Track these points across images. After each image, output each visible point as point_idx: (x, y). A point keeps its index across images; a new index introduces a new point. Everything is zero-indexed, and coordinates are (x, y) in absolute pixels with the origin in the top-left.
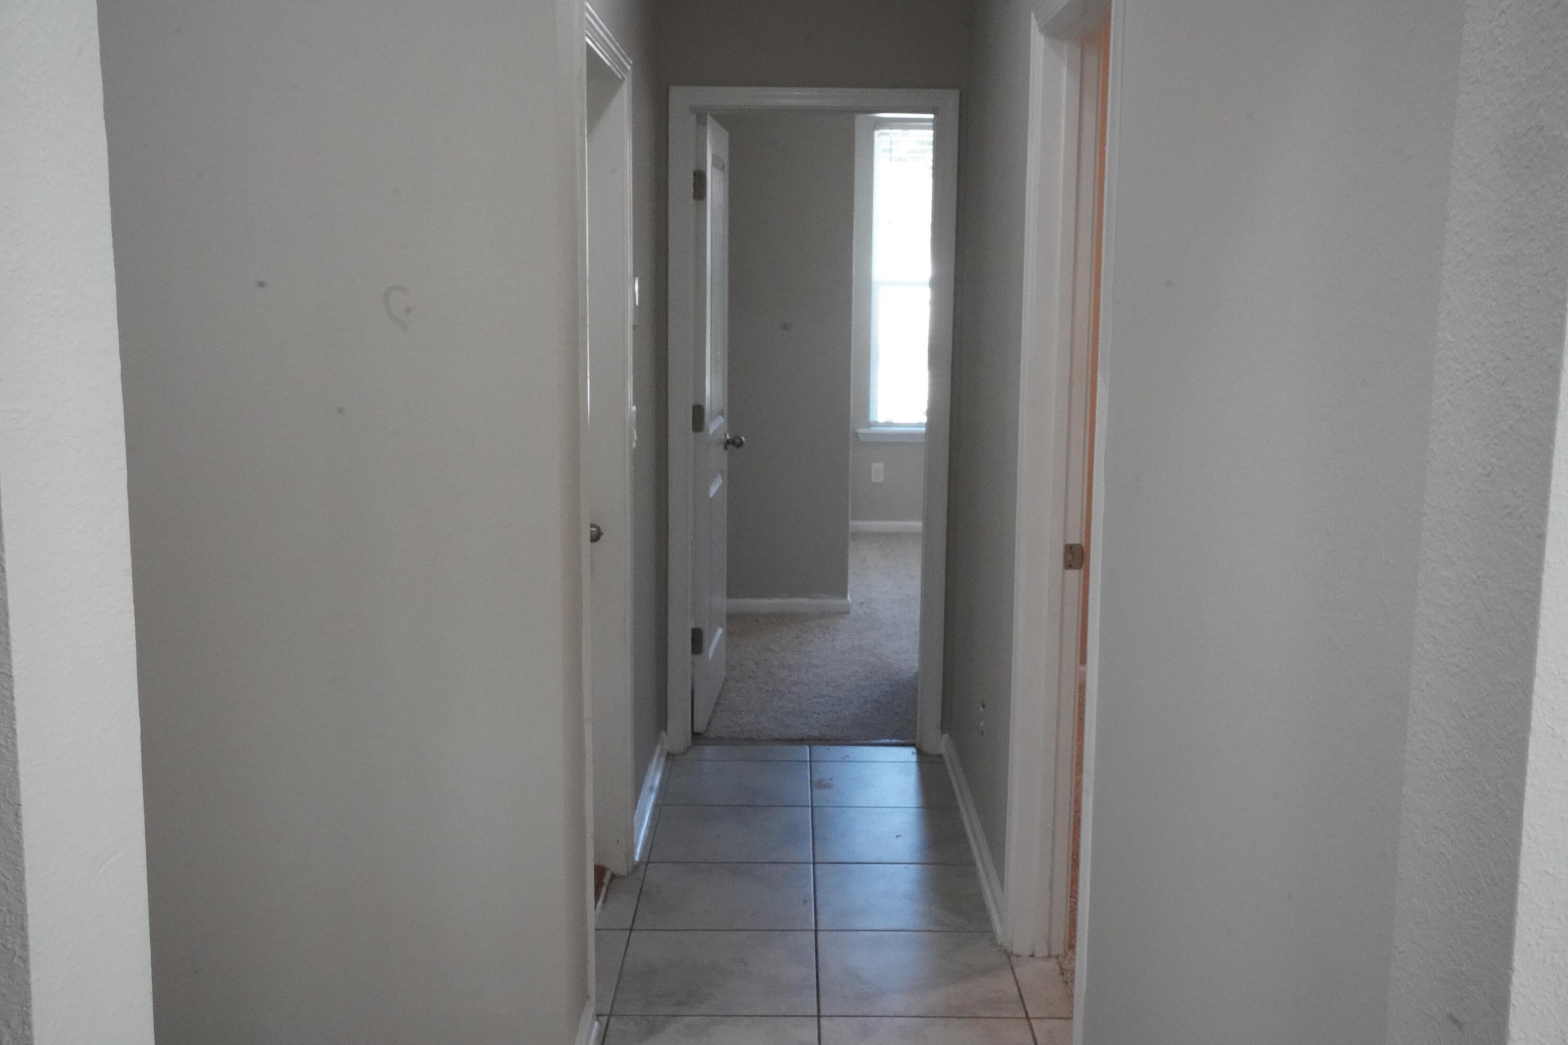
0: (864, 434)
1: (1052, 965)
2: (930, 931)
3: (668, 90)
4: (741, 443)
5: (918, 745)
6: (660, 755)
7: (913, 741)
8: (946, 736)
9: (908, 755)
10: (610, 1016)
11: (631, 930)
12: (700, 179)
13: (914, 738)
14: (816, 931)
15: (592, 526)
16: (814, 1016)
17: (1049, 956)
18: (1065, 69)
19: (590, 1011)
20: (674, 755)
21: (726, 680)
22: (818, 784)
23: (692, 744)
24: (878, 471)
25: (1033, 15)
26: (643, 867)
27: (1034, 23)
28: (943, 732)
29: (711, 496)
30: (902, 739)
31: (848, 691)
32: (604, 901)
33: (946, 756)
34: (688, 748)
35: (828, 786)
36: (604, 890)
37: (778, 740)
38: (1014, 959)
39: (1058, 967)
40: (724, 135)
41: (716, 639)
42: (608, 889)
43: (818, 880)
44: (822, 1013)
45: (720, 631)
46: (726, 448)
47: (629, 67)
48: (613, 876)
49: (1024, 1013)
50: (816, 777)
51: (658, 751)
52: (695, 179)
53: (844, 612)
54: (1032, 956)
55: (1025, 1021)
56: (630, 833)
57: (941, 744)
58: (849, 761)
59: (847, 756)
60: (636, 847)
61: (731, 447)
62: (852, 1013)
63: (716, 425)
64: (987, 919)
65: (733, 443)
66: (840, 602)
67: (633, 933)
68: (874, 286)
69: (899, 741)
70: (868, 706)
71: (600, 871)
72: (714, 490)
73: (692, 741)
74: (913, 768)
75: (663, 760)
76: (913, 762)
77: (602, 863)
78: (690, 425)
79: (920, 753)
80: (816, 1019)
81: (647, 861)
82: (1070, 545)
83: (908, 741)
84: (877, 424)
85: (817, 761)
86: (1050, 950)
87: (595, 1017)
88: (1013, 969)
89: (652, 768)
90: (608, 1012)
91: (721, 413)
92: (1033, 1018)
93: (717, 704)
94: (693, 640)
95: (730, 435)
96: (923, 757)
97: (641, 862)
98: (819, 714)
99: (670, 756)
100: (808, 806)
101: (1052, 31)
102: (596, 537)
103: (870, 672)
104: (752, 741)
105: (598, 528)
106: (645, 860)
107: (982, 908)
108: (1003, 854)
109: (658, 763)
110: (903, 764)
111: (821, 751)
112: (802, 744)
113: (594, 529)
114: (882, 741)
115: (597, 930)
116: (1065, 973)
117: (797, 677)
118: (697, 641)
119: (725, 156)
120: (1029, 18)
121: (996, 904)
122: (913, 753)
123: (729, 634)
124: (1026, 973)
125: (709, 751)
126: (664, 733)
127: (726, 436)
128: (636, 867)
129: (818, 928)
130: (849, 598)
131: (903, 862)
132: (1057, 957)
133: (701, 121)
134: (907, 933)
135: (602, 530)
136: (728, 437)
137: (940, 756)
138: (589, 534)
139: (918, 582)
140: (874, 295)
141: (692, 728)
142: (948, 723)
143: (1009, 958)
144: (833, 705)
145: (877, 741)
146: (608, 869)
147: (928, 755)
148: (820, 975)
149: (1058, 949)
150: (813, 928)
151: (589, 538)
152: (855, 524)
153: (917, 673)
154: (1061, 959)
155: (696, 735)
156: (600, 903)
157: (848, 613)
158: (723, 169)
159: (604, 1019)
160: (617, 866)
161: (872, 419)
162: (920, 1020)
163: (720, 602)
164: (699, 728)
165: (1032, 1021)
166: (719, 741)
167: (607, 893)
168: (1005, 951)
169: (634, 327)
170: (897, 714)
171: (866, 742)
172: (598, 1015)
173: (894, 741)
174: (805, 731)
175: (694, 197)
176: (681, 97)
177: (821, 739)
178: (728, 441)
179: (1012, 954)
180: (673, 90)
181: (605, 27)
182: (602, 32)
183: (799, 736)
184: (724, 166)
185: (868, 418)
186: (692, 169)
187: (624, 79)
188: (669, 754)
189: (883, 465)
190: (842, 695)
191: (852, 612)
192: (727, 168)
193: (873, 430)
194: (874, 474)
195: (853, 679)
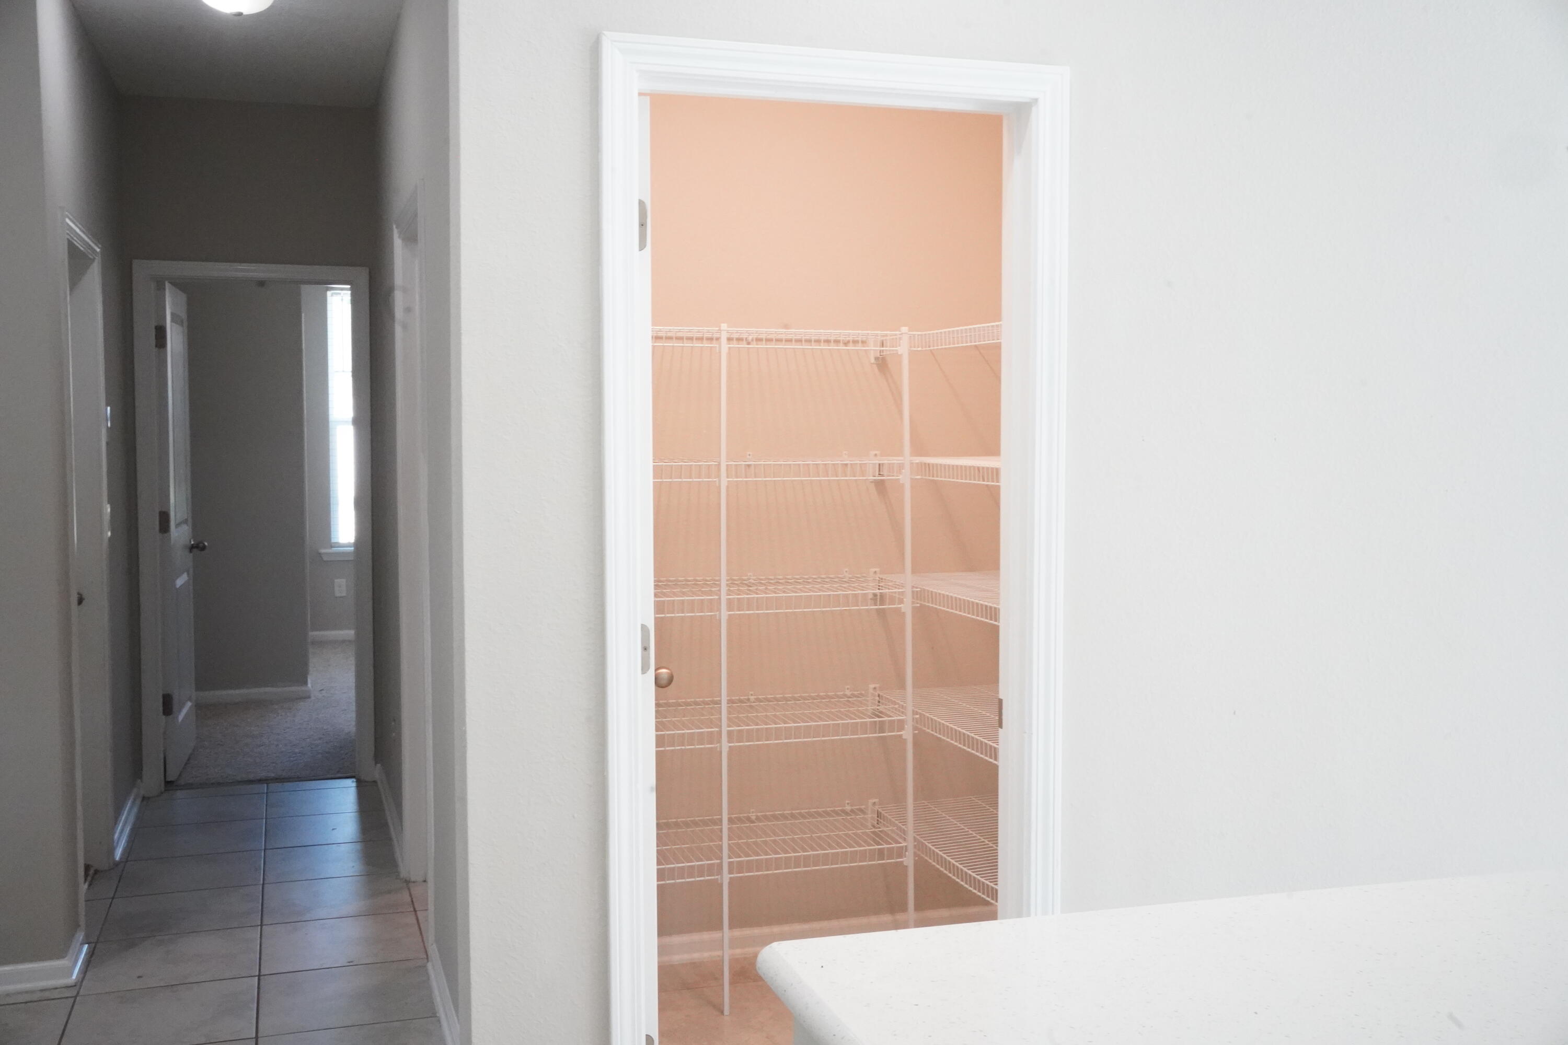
0: (327, 554)
2: (352, 876)
3: (131, 264)
4: (204, 548)
5: (357, 777)
6: (135, 799)
7: (353, 774)
8: (379, 765)
9: (350, 784)
10: (97, 941)
11: (113, 898)
12: (160, 333)
13: (355, 772)
14: (263, 884)
16: (256, 926)
20: (149, 798)
22: (272, 806)
23: (165, 790)
24: (340, 587)
25: (394, 226)
26: (122, 864)
27: (395, 231)
28: (376, 763)
29: (178, 587)
30: (345, 773)
31: (303, 748)
32: (93, 882)
33: (378, 780)
34: (161, 793)
35: (280, 806)
36: (92, 876)
37: (241, 782)
38: (410, 884)
40: (182, 298)
41: (185, 708)
42: (95, 876)
43: (268, 858)
44: (265, 923)
45: (189, 702)
46: (191, 551)
47: (98, 250)
48: (96, 872)
49: (412, 910)
50: (271, 802)
51: (133, 794)
52: (156, 332)
53: (306, 697)
55: (413, 913)
56: (112, 846)
57: (375, 772)
58: (299, 790)
59: (298, 788)
60: (117, 853)
61: (195, 550)
62: (288, 921)
63: (180, 534)
64: (395, 866)
65: (196, 547)
66: (303, 688)
67: (115, 900)
68: (331, 425)
69: (343, 775)
71: (87, 868)
72: (179, 582)
73: (164, 787)
75: (138, 802)
76: (354, 789)
77: (88, 863)
78: (157, 527)
79: (359, 781)
80: (259, 927)
81: (125, 861)
83: (349, 774)
84: (338, 545)
85: (271, 792)
88: (410, 889)
90: (95, 940)
91: (185, 522)
92: (418, 911)
93: (187, 763)
94: (164, 703)
95: (194, 541)
96: (360, 784)
97: (120, 862)
98: (277, 764)
100: (263, 819)
102: (80, 601)
104: (218, 784)
105: (82, 595)
107: (394, 860)
109: (134, 804)
110: (345, 790)
111: (274, 786)
112: (260, 783)
114: (330, 776)
117: (260, 743)
118: (168, 705)
119: (183, 314)
121: (401, 853)
122: (354, 783)
124: (418, 891)
125: (179, 794)
126: (139, 781)
127: (190, 542)
128: (117, 864)
129: (266, 882)
130: (309, 685)
133: (160, 287)
134: (334, 879)
135: (84, 598)
136: (192, 543)
137: (375, 782)
140: (331, 432)
141: (165, 778)
142: (379, 757)
143: (407, 884)
144: (290, 757)
146: (95, 867)
147: (365, 782)
148: (265, 906)
150: (261, 883)
152: (315, 635)
155: (168, 783)
156: (88, 883)
157: (309, 697)
158: (181, 324)
159: (92, 945)
160: (102, 864)
161: (333, 540)
164: (171, 778)
165: (417, 913)
166: (189, 786)
168: (405, 880)
169: (107, 443)
170: (343, 759)
172: (87, 943)
173: (339, 776)
174: (263, 774)
175: (156, 346)
176: (143, 270)
177: (277, 779)
178: (193, 545)
179: (409, 882)
180: (136, 264)
181: (80, 226)
182: (78, 230)
183: (259, 778)
184: (182, 322)
185: (330, 539)
186: (153, 324)
187: (94, 259)
188: (144, 798)
189: (344, 580)
190: (297, 750)
191: (312, 695)
192: (185, 324)
193: (334, 550)
194: (336, 589)
195: (308, 740)
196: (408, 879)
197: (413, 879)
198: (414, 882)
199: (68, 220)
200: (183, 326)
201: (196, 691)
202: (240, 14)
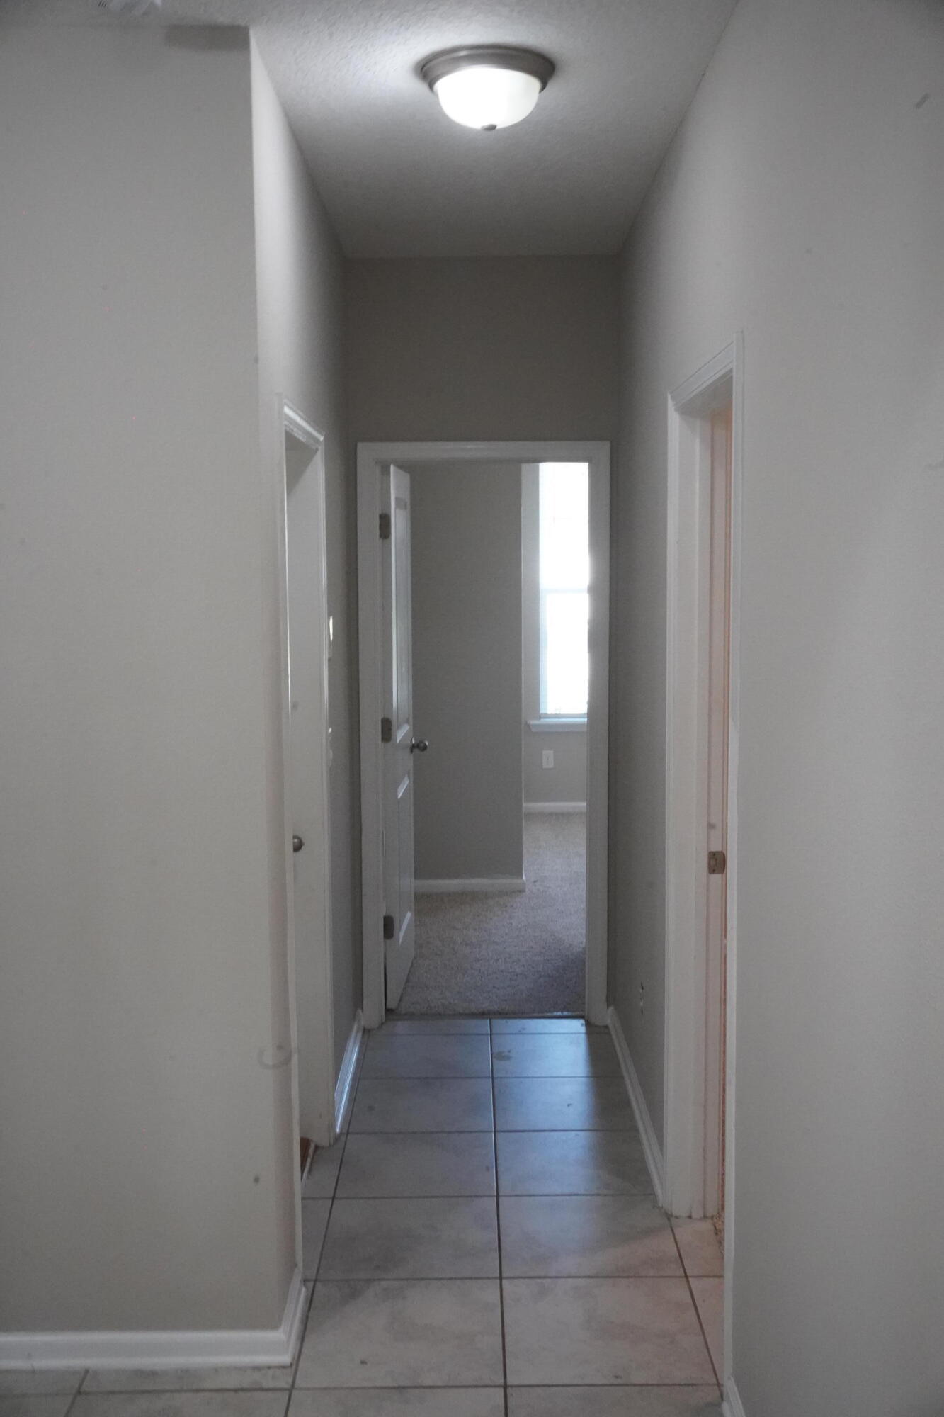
0: (536, 725)
1: (707, 1226)
2: (598, 1195)
3: (356, 445)
4: (425, 748)
5: (586, 1018)
6: (357, 1032)
7: (581, 1013)
8: (611, 1009)
9: (577, 1026)
10: (316, 1281)
11: (333, 1198)
12: (385, 521)
13: (583, 1011)
14: (498, 1196)
15: (295, 837)
16: (496, 1278)
17: (705, 1217)
18: (698, 441)
19: (297, 1278)
20: (369, 1031)
21: (415, 958)
22: (497, 1056)
23: (386, 1020)
24: (548, 758)
25: (669, 396)
26: (343, 1138)
27: (670, 404)
28: (608, 1006)
29: (399, 796)
30: (574, 1011)
31: (524, 966)
32: (310, 1172)
33: (611, 1027)
34: (382, 1024)
35: (508, 1058)
36: (309, 1160)
37: (462, 1014)
38: (672, 1219)
39: (713, 1228)
40: (406, 478)
41: (406, 922)
42: (313, 1159)
43: (498, 1146)
44: (504, 1275)
45: (409, 915)
46: (412, 752)
47: (321, 438)
48: (317, 1147)
49: (683, 1272)
50: (496, 1050)
51: (355, 1027)
52: (381, 521)
53: (521, 891)
54: (690, 1217)
55: (684, 1279)
56: (332, 1105)
57: (607, 1016)
58: (525, 1034)
59: (524, 1029)
60: (337, 1120)
61: (416, 751)
62: (532, 1274)
63: (402, 733)
64: (649, 1183)
65: (418, 747)
66: (516, 880)
67: (335, 1201)
68: (542, 595)
69: (570, 1014)
70: (542, 980)
71: (305, 1143)
72: (401, 791)
73: (386, 1016)
74: (582, 1039)
75: (360, 1035)
76: (582, 1033)
77: (308, 1136)
78: (379, 737)
79: (588, 1025)
80: (498, 1281)
81: (347, 1132)
82: (712, 852)
83: (577, 1013)
84: (547, 716)
85: (497, 1034)
86: (704, 1212)
87: (303, 1283)
88: (672, 1231)
89: (351, 1043)
90: (314, 1278)
91: (407, 722)
92: (691, 1277)
93: (408, 981)
94: (385, 925)
95: (415, 740)
96: (591, 1028)
97: (341, 1133)
98: (498, 989)
99: (366, 1032)
100: (489, 1077)
101: (687, 411)
102: (298, 848)
103: (544, 948)
104: (440, 1016)
105: (300, 840)
106: (345, 1131)
107: (645, 1171)
108: (662, 1118)
109: (355, 1038)
110: (573, 1036)
111: (501, 1024)
112: (483, 1018)
113: (296, 840)
114: (555, 1014)
115: (303, 1199)
116: (719, 1233)
117: (479, 954)
118: (389, 927)
119: (406, 497)
120: (666, 399)
121: (657, 1168)
122: (582, 1025)
123: (418, 913)
124: (686, 1233)
125: (401, 1027)
126: (360, 1011)
127: (411, 741)
128: (337, 1139)
129: (500, 1194)
130: (524, 877)
131: (573, 1128)
132: (712, 1218)
133: (385, 471)
134: (579, 1197)
135: (303, 840)
136: (413, 742)
137: (607, 1027)
138: (292, 845)
139: (584, 860)
140: (542, 601)
141: (385, 1004)
142: (612, 997)
143: (669, 1219)
144: (510, 980)
145: (549, 1014)
146: (312, 1141)
147: (596, 1026)
148: (502, 1238)
149: (712, 1210)
150: (495, 1194)
151: (292, 850)
152: (528, 806)
153: (584, 948)
154: (715, 1220)
155: (388, 1011)
156: (305, 1174)
157: (524, 891)
159: (311, 1285)
160: (320, 1138)
161: (542, 711)
162: (592, 1280)
163: (408, 884)
164: (392, 1005)
165: (690, 1279)
166: (410, 1016)
167: (311, 1165)
168: (666, 1213)
169: (329, 659)
170: (568, 987)
171: (540, 1015)
172: (305, 1281)
173: (565, 1013)
174: (486, 1006)
175: (381, 536)
176: (367, 453)
177: (500, 1013)
178: (413, 745)
179: (672, 1216)
180: (360, 445)
181: (301, 413)
182: (298, 419)
183: (481, 1010)
184: (406, 506)
185: (539, 711)
186: (378, 512)
187: (317, 449)
188: (365, 1029)
189: (552, 752)
190: (518, 970)
191: (527, 890)
192: (409, 507)
193: (543, 721)
194: (544, 760)
195: (528, 954)
196: (669, 1213)
197: (675, 1213)
198: (677, 1217)
199: (287, 410)
200: (406, 509)
201: (415, 878)
202: (492, 128)
